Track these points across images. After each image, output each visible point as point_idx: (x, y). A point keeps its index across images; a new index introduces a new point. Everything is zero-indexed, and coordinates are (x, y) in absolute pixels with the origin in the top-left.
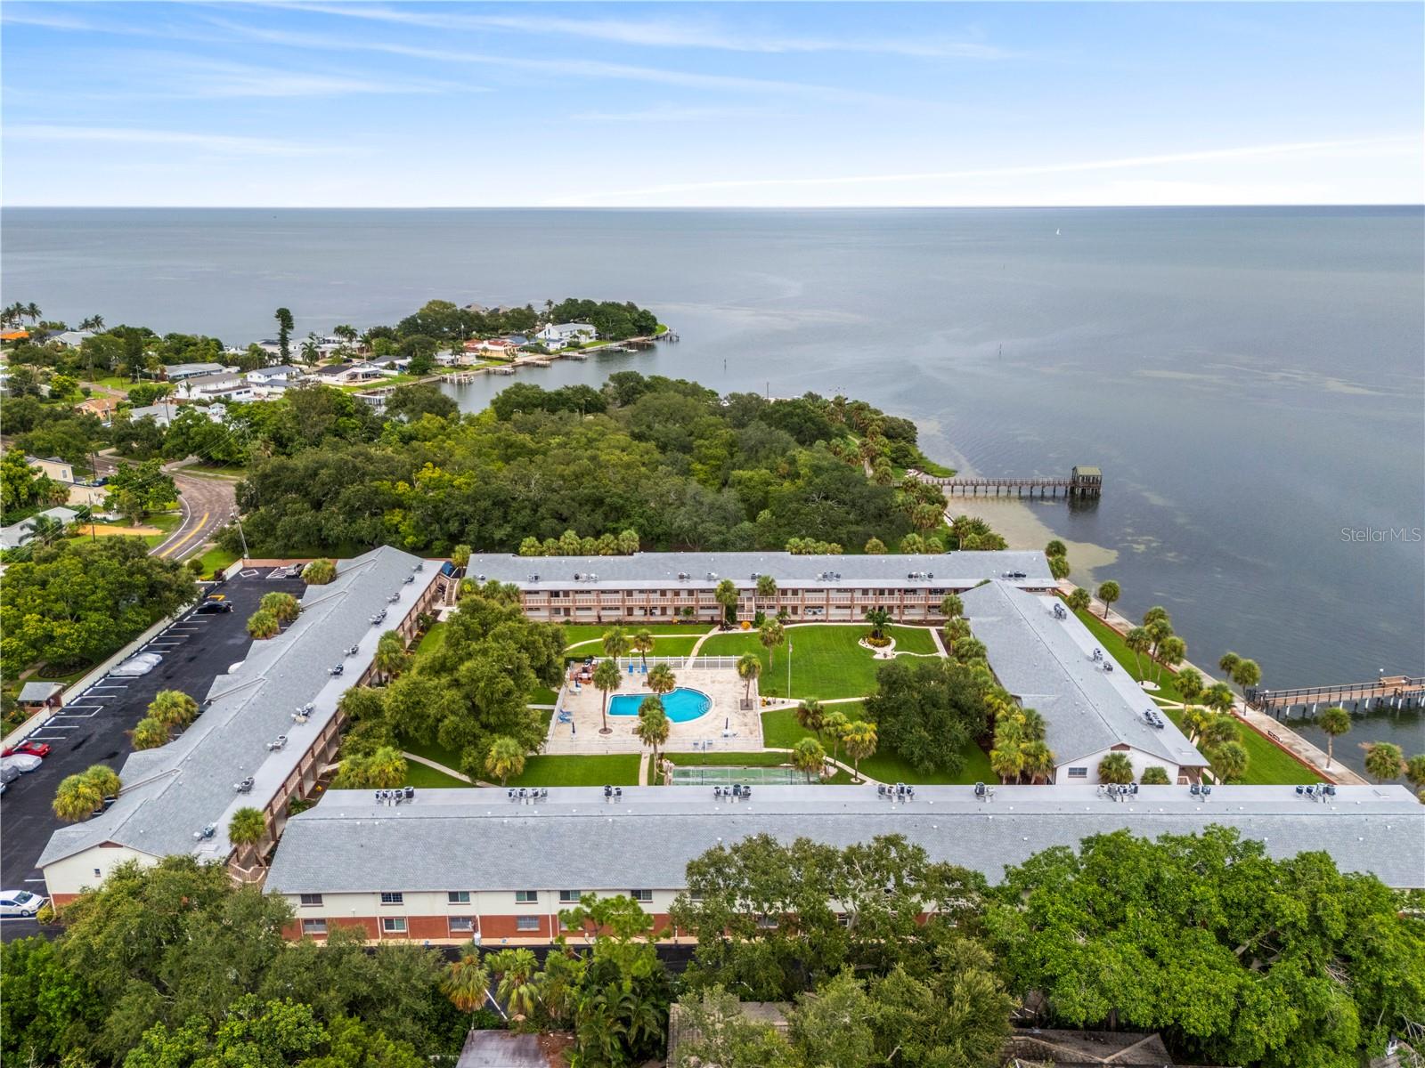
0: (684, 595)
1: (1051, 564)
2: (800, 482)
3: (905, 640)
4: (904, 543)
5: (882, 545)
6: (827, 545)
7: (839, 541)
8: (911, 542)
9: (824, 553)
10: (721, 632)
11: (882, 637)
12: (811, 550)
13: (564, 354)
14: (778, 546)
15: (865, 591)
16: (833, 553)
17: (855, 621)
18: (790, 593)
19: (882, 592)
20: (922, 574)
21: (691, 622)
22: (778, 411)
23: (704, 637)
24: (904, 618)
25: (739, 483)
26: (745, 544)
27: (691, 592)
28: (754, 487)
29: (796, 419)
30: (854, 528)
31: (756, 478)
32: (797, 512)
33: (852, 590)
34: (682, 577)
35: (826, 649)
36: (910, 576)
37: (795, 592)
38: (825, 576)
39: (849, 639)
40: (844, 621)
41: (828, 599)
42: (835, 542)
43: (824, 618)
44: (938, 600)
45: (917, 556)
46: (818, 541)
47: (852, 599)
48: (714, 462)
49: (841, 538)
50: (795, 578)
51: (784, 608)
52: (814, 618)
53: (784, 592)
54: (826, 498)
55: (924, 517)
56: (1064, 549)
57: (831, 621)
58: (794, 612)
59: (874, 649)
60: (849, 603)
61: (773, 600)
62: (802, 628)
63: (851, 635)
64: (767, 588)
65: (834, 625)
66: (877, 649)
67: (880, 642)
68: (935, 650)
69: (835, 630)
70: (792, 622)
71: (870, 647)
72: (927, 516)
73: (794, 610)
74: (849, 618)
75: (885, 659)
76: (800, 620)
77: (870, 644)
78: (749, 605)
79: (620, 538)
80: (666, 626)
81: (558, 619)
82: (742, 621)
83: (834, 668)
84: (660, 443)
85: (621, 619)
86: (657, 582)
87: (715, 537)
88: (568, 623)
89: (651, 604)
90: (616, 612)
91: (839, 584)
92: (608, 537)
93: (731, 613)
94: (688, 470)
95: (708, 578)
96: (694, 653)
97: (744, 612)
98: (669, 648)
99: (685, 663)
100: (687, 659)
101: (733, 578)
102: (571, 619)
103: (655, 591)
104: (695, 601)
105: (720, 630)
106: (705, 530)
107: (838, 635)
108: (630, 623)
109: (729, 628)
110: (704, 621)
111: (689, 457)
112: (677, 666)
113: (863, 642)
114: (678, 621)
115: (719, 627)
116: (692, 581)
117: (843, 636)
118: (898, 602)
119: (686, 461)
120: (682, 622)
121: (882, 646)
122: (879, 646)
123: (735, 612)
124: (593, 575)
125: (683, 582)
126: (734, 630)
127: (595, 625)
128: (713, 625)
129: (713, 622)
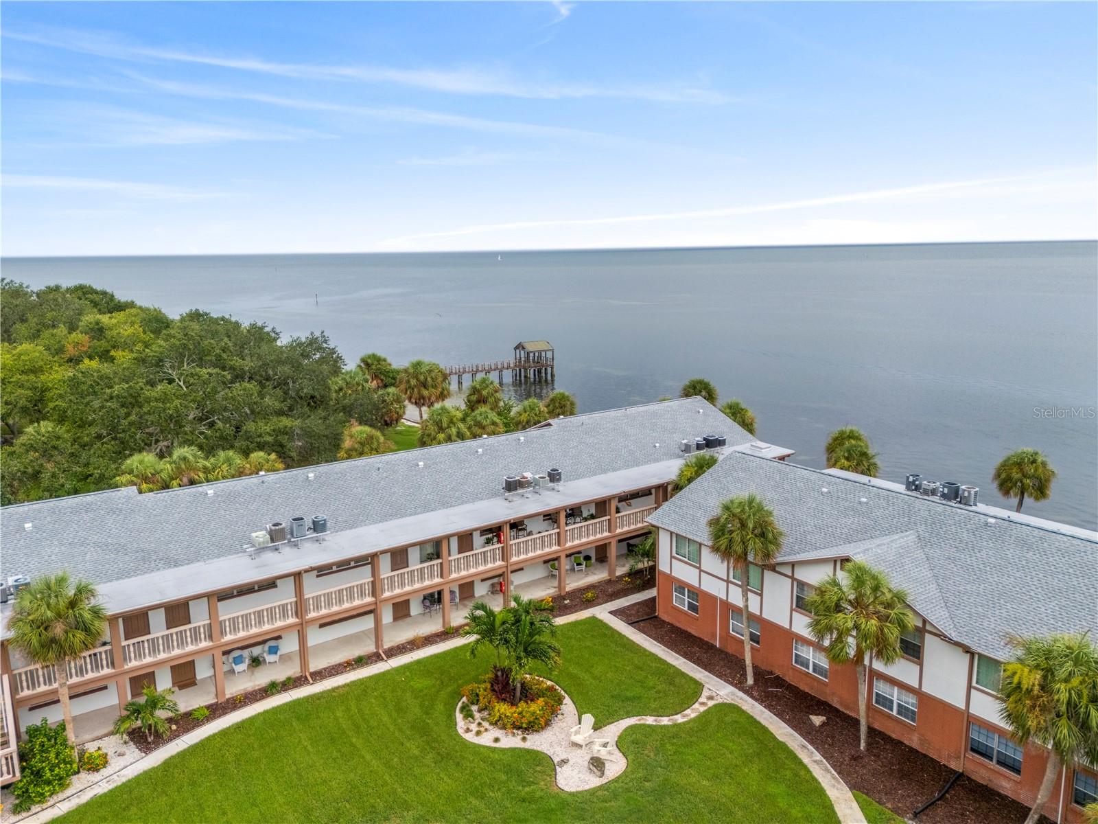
1: (728, 416)
5: (379, 436)
11: (527, 694)
15: (399, 556)
17: (390, 653)
18: (157, 621)
20: (528, 476)
33: (370, 560)
36: (511, 487)
37: (177, 612)
38: (276, 535)
40: (360, 662)
41: (300, 607)
42: (253, 448)
43: (293, 670)
44: (584, 536)
45: (489, 440)
47: (376, 588)
49: (266, 443)
50: (173, 563)
51: (142, 681)
52: (262, 678)
53: (136, 622)
57: (319, 675)
58: (181, 688)
59: (527, 745)
60: (369, 599)
61: (97, 666)
62: (224, 733)
63: (417, 710)
64: (58, 630)
65: (337, 688)
66: (538, 742)
67: (536, 707)
68: (693, 686)
69: (354, 709)
70: (188, 721)
71: (511, 741)
72: (429, 379)
73: (184, 675)
74: (368, 648)
75: (604, 781)
76: (208, 707)
77: (504, 727)
91: (328, 549)
107: (373, 723)
113: (474, 727)
117: (396, 724)
118: (499, 563)
121: (547, 724)
122: (538, 729)
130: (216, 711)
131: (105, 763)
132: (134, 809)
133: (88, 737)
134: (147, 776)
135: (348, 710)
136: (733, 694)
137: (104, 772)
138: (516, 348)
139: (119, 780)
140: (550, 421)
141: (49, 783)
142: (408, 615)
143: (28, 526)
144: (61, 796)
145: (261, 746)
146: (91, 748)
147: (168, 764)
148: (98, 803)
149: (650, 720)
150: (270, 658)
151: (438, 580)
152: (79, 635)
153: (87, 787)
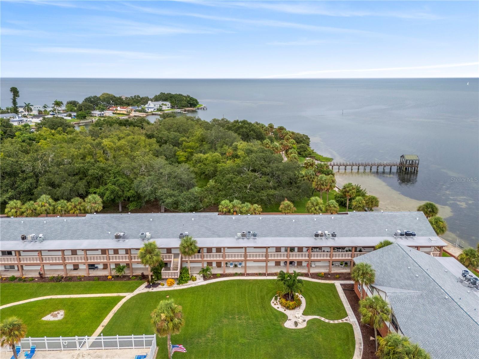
0: (122, 253)
1: (431, 223)
2: (238, 161)
3: (314, 298)
4: (309, 204)
5: (292, 205)
6: (250, 206)
7: (260, 202)
8: (315, 203)
9: (247, 212)
10: (147, 290)
11: (293, 298)
12: (237, 210)
13: (154, 113)
14: (214, 207)
15: (278, 249)
16: (254, 212)
17: (269, 275)
18: (214, 250)
19: (292, 249)
20: (326, 232)
21: (124, 277)
22: (235, 126)
23: (128, 296)
24: (312, 271)
25: (200, 162)
27: (128, 251)
28: (208, 164)
29: (244, 130)
30: (272, 192)
31: (210, 158)
32: (230, 181)
33: (266, 248)
34: (118, 237)
35: (239, 313)
36: (317, 235)
37: (219, 250)
38: (244, 235)
39: (262, 298)
40: (260, 274)
41: (245, 256)
42: (255, 203)
43: (242, 271)
44: (340, 256)
45: (321, 216)
46: (243, 203)
47: (267, 256)
48: (189, 150)
49: (262, 200)
51: (210, 264)
52: (235, 271)
54: (254, 171)
55: (323, 185)
56: (437, 209)
57: (248, 275)
58: (218, 267)
59: (285, 312)
60: (264, 258)
61: (198, 257)
62: (221, 282)
63: (265, 293)
64: (187, 250)
65: (251, 280)
66: (288, 312)
67: (291, 303)
68: (344, 315)
69: (251, 287)
70: (215, 276)
71: (281, 309)
72: (324, 183)
73: (219, 265)
74: (263, 271)
75: (296, 328)
76: (220, 274)
77: (282, 305)
78: (175, 261)
79: (86, 201)
80: (100, 282)
81: (9, 275)
82: (167, 279)
83: (243, 345)
84: (163, 141)
85: (63, 274)
86: (96, 241)
87: (169, 200)
88: (13, 279)
89: (89, 261)
90: (62, 267)
91: (255, 242)
92: (77, 200)
93: (157, 272)
94: (175, 155)
95: (141, 237)
96: (106, 321)
97: (170, 270)
98: (84, 314)
99: (80, 343)
100: (83, 339)
101: (164, 237)
102: (17, 274)
103: (97, 250)
104: (129, 259)
105: (146, 287)
106: (162, 194)
107: (253, 292)
108: (70, 279)
109: (155, 285)
110: (136, 276)
111: (177, 148)
112: (72, 346)
113: (275, 302)
114: (113, 277)
115: (146, 284)
116: (127, 241)
117: (258, 294)
118: (307, 258)
119: (173, 150)
120: (117, 277)
121: (293, 309)
122: (290, 309)
123: (161, 270)
124: (41, 235)
125: (121, 241)
126: (160, 286)
127: (36, 282)
128: (143, 281)
129: (143, 277)
130: (222, 275)
131: (196, 280)
132: (197, 292)
133: (195, 273)
134: (202, 286)
135: (250, 286)
136: (355, 322)
137: (195, 282)
138: (401, 157)
139: (197, 285)
140: (348, 212)
141: (184, 281)
142: (280, 265)
143: (193, 219)
144: (186, 284)
145: (227, 288)
146: (194, 275)
147: (207, 285)
148: (191, 288)
149: (323, 319)
150: (239, 266)
151: (285, 258)
152: (191, 252)
153: (191, 284)
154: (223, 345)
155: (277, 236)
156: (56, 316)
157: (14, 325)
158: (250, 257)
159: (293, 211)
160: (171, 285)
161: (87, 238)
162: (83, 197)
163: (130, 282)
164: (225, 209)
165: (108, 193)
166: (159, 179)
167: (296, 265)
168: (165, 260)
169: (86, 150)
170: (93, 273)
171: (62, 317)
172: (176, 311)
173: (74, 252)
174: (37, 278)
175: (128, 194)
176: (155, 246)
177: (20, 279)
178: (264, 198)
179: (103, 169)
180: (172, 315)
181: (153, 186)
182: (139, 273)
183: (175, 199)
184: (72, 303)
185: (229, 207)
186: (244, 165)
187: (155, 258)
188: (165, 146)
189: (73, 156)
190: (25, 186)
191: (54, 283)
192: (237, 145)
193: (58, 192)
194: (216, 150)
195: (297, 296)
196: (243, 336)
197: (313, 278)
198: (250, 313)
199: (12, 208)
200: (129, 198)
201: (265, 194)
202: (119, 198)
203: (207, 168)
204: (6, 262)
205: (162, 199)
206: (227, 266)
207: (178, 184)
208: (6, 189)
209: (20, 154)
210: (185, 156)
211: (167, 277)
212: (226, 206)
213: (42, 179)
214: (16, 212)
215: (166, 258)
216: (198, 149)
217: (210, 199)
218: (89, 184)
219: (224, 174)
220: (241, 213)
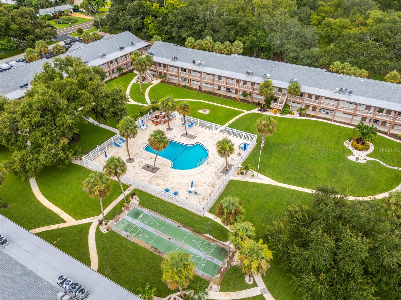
0: (249, 85)
2: (364, 29)
6: (358, 70)
10: (259, 112)
11: (364, 143)
12: (345, 71)
14: (327, 67)
15: (368, 107)
16: (360, 76)
17: (351, 125)
18: (314, 97)
19: (381, 110)
21: (247, 101)
23: (247, 112)
24: (392, 131)
25: (328, 26)
26: (309, 61)
27: (253, 84)
28: (335, 28)
30: (387, 62)
31: (338, 23)
32: (349, 46)
33: (358, 104)
34: (248, 73)
35: (317, 141)
37: (317, 97)
38: (341, 91)
39: (339, 138)
40: (345, 123)
41: (337, 106)
43: (331, 118)
46: (353, 66)
47: (355, 110)
48: (323, 14)
49: (372, 68)
50: (321, 88)
51: (307, 106)
52: (327, 116)
53: (310, 96)
54: (376, 40)
57: (335, 121)
58: (313, 111)
59: (352, 151)
60: (352, 112)
61: (299, 100)
62: (311, 120)
63: (343, 135)
64: (292, 91)
65: (335, 125)
66: (355, 152)
67: (361, 146)
69: (333, 129)
70: (308, 116)
71: (351, 148)
73: (314, 109)
74: (349, 122)
75: (356, 161)
76: (313, 115)
77: (352, 146)
78: (283, 99)
79: (233, 45)
80: (232, 100)
81: (183, 84)
82: (274, 108)
83: (311, 158)
84: (302, 3)
85: (211, 90)
86: (234, 73)
87: (292, 55)
88: (185, 87)
89: (228, 85)
90: (211, 86)
91: (349, 98)
92: (227, 43)
93: (268, 102)
94: (309, 18)
95: (263, 76)
96: (231, 122)
97: (277, 103)
98: (220, 115)
99: (215, 127)
100: (217, 126)
101: (279, 80)
102: (188, 85)
103: (233, 79)
104: (252, 90)
105: (259, 110)
106: (287, 49)
107: (333, 132)
108: (215, 94)
109: (265, 110)
110: (254, 103)
111: (312, 11)
112: (211, 128)
113: (348, 143)
114: (240, 99)
115: (259, 108)
116: (253, 77)
117: (336, 135)
118: (391, 120)
119: (309, 13)
120: (242, 100)
121: (360, 150)
122: (358, 150)
123: (271, 102)
124: (203, 63)
125: (249, 77)
126: (268, 112)
127: (197, 91)
128: (257, 106)
129: (259, 104)
130: (314, 117)
131: (293, 115)
132: (291, 122)
133: (295, 110)
134: (296, 120)
137: (292, 116)
139: (293, 118)
141: (285, 112)
142: (365, 121)
143: (304, 71)
144: (285, 115)
145: (314, 125)
146: (293, 112)
147: (301, 119)
148: (289, 119)
149: (382, 163)
150: (330, 114)
151: (371, 116)
152: (295, 93)
153: (289, 116)
154: (298, 154)
155: (372, 97)
156: (205, 111)
157: (186, 105)
158: (340, 108)
159: (398, 82)
160: (275, 113)
161: (229, 70)
162: (231, 42)
163: (249, 105)
164: (334, 69)
165: (248, 42)
166: (288, 36)
167: (380, 124)
168: (275, 96)
169: (240, 6)
170: (228, 94)
171: (208, 113)
172: (272, 122)
173: (220, 77)
174: (198, 89)
175: (262, 45)
176: (271, 83)
177: (189, 88)
178: (375, 66)
179: (249, 23)
180: (269, 123)
181: (282, 41)
182: (257, 101)
183: (296, 54)
184: (214, 107)
185: (339, 68)
186: (368, 33)
187: (269, 91)
188: (303, 9)
189: (230, 9)
190: (197, 28)
191: (206, 94)
192: (370, 13)
193: (217, 35)
194: (348, 16)
195: (368, 144)
196: (314, 154)
197: (390, 137)
198: (325, 143)
199: (189, 43)
200: (262, 48)
201: (378, 63)
202: (256, 47)
203: (332, 33)
204: (183, 76)
205: (286, 53)
206: (320, 112)
207: (302, 43)
208: (186, 29)
209: (198, 5)
210: (318, 20)
211: (274, 107)
212: (336, 66)
213: (208, 25)
214: (191, 45)
215: (276, 95)
216: (331, 14)
217: (325, 59)
218: (237, 34)
219: (345, 39)
220: (348, 74)
